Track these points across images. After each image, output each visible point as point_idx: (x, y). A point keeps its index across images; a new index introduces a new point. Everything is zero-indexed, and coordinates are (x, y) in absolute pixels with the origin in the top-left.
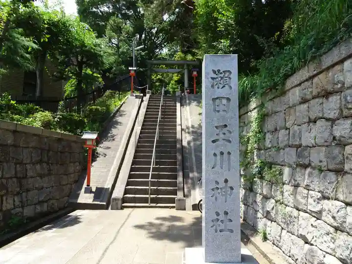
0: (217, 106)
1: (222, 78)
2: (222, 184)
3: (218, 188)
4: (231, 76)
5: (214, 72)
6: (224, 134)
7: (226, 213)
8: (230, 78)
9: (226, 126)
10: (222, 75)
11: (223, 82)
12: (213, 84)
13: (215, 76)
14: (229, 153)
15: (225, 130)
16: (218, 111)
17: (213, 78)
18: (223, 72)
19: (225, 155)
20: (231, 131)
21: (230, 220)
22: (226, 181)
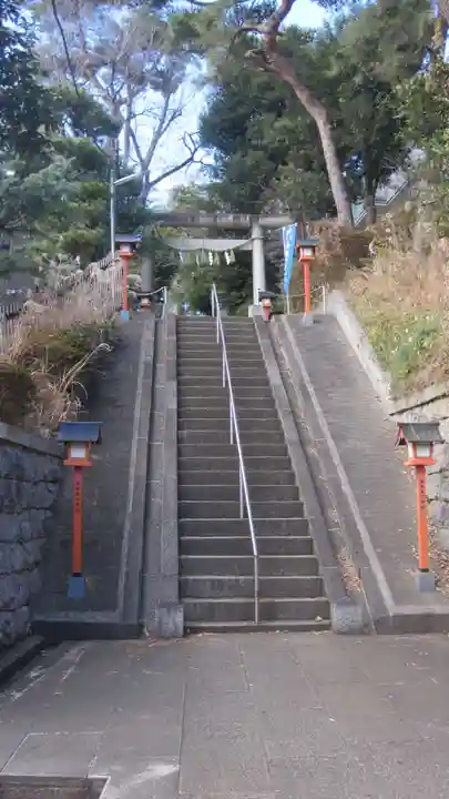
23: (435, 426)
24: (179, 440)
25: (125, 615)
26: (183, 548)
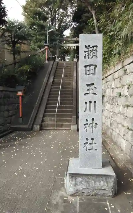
0: (88, 71)
1: (91, 51)
3: (87, 124)
4: (98, 49)
5: (86, 47)
6: (92, 89)
7: (93, 139)
8: (97, 51)
9: (93, 84)
10: (91, 49)
11: (92, 54)
12: (85, 55)
13: (86, 50)
14: (95, 102)
15: (93, 87)
16: (89, 74)
17: (85, 52)
19: (93, 103)
20: (97, 87)
21: (95, 143)
22: (93, 119)
24: (51, 88)
25: (29, 126)
26: (45, 112)
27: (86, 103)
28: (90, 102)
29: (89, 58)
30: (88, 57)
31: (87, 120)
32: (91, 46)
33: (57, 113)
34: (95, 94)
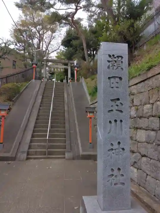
0: (112, 83)
1: (115, 61)
2: (116, 146)
3: (112, 149)
4: (123, 60)
5: (110, 56)
6: (117, 105)
7: (119, 169)
8: (122, 62)
9: (118, 99)
10: (115, 59)
11: (117, 65)
12: (109, 65)
13: (110, 59)
14: (121, 121)
15: (118, 102)
16: (112, 87)
17: (109, 61)
18: (117, 56)
19: (118, 122)
20: (123, 103)
21: (122, 175)
22: (119, 143)
23: (95, 108)
24: (39, 109)
25: (12, 154)
26: (33, 136)
27: (110, 122)
28: (116, 121)
29: (113, 69)
30: (112, 67)
31: (112, 144)
32: (115, 56)
33: (49, 137)
34: (121, 111)
